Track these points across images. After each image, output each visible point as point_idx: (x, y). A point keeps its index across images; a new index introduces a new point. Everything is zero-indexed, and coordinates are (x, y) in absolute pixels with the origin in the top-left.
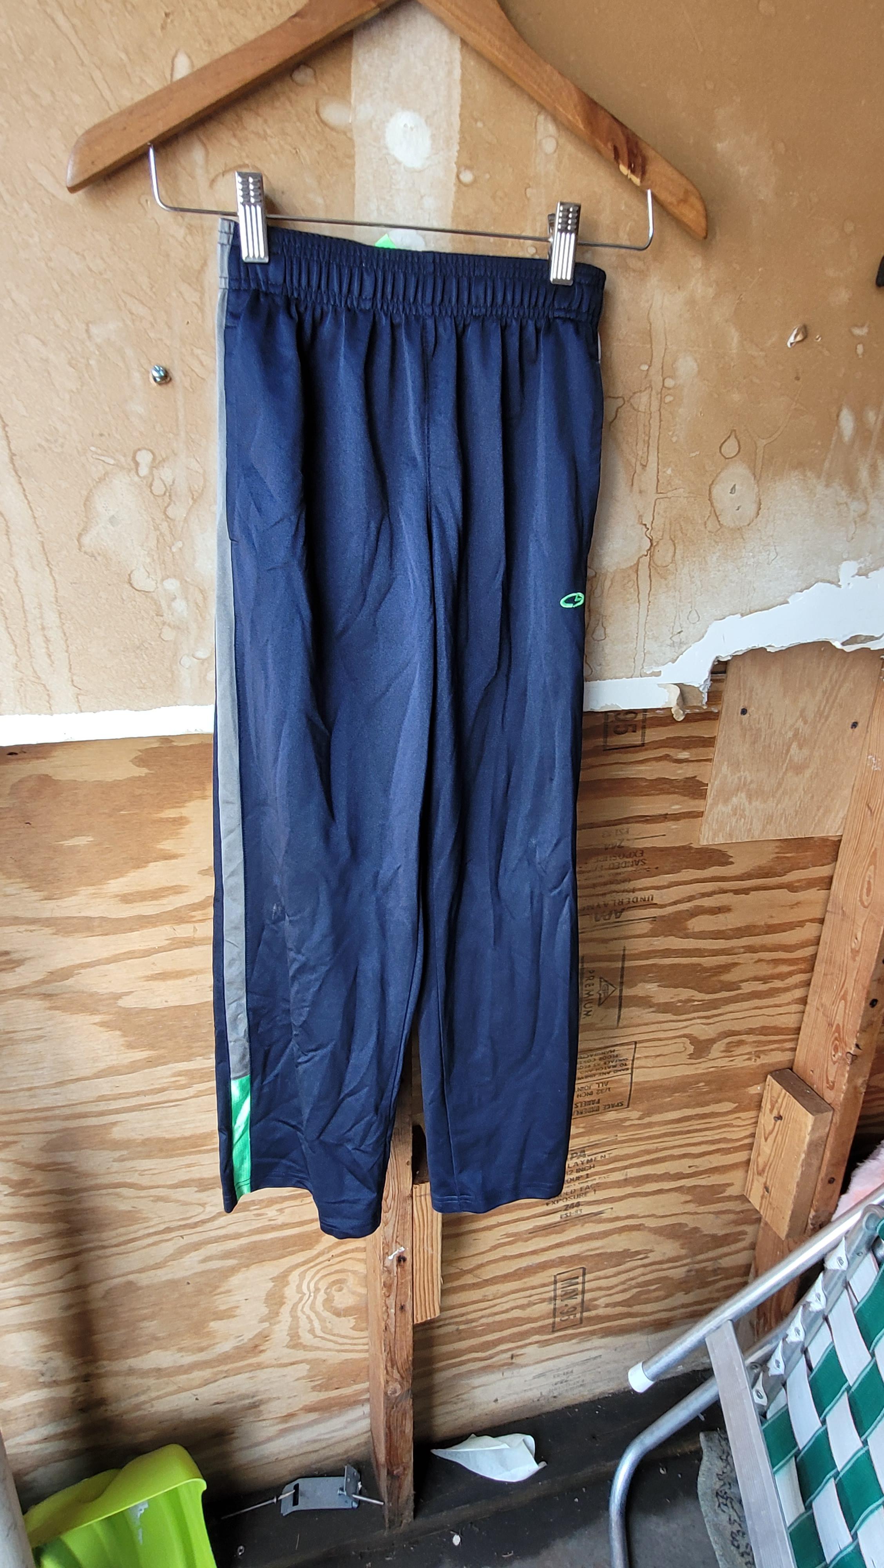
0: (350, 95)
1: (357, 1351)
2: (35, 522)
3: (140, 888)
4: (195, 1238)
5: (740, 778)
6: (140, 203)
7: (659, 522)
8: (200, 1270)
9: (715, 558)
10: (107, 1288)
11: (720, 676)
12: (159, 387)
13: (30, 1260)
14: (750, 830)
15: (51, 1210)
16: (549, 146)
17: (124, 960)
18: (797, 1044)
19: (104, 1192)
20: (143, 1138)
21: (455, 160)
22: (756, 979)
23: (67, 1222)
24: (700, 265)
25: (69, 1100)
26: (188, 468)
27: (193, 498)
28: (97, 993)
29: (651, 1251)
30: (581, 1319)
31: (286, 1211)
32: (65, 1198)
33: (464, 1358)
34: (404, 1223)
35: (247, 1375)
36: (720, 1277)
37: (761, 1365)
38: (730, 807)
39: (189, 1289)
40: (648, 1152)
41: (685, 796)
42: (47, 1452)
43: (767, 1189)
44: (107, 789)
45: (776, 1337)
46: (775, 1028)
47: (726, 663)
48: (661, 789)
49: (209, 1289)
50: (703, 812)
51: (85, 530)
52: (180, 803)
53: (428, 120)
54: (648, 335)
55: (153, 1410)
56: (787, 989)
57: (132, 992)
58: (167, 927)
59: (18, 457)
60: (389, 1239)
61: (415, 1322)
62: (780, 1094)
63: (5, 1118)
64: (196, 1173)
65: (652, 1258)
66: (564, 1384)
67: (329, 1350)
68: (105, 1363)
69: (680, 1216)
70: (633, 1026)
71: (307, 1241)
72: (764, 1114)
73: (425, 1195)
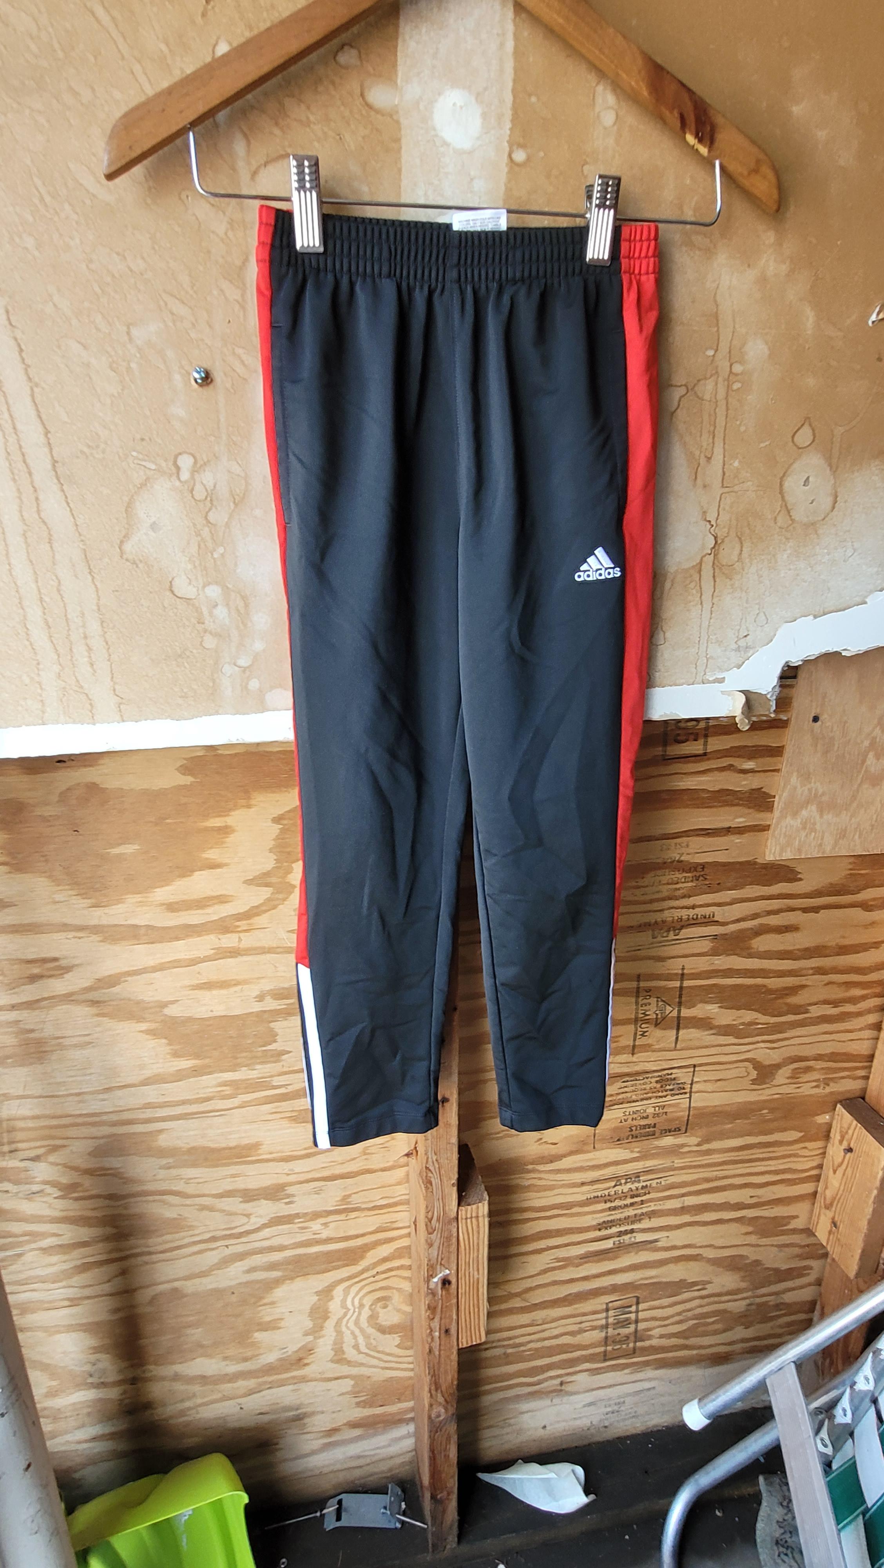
0: (396, 75)
1: (402, 1370)
2: (77, 529)
3: (185, 897)
4: (240, 1249)
5: (810, 790)
6: (180, 199)
7: (724, 517)
8: (245, 1280)
9: (785, 556)
10: (153, 1293)
11: (789, 682)
12: (201, 389)
13: (79, 1263)
14: (821, 845)
15: (99, 1214)
16: (608, 118)
17: (169, 968)
18: (870, 1073)
19: (151, 1198)
20: (189, 1146)
21: (507, 138)
22: (826, 1002)
23: (116, 1227)
24: (772, 240)
25: (116, 1106)
26: (229, 472)
27: (234, 502)
28: (143, 1001)
29: (710, 1282)
30: (634, 1349)
31: (332, 1225)
32: (112, 1203)
33: (511, 1382)
34: (449, 1246)
35: (291, 1387)
36: (783, 1312)
37: (826, 1411)
38: (799, 821)
39: (234, 1298)
40: (707, 1180)
41: (749, 808)
42: (96, 1451)
43: (834, 1224)
44: (153, 797)
45: (843, 1383)
46: (845, 1054)
47: (796, 668)
48: (724, 801)
49: (253, 1300)
50: (769, 826)
51: (127, 536)
52: (224, 812)
53: (478, 96)
54: (715, 318)
55: (198, 1416)
56: (859, 1014)
57: (178, 1001)
58: (212, 937)
59: (60, 464)
60: (434, 1261)
61: (460, 1346)
62: (850, 1125)
63: (54, 1122)
64: (241, 1184)
65: (710, 1289)
66: (616, 1414)
67: (375, 1367)
68: (152, 1367)
69: (740, 1248)
70: (692, 1049)
71: (351, 1256)
72: (833, 1145)
73: (471, 1218)
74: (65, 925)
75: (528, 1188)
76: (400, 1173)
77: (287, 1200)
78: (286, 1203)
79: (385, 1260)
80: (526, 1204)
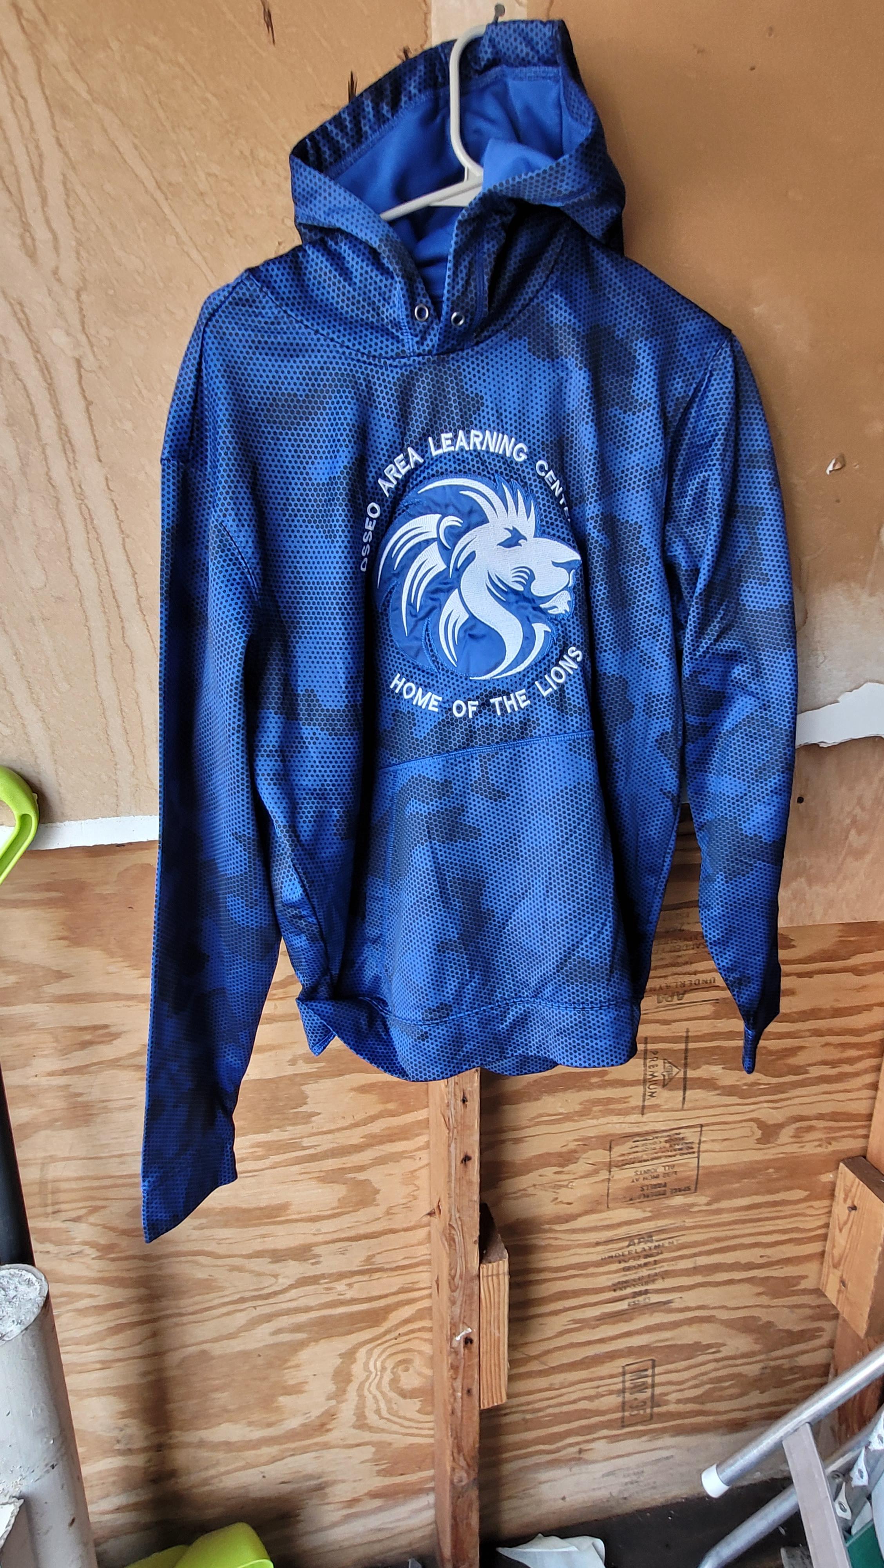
1: (422, 1436)
4: (268, 1310)
5: (798, 864)
8: (271, 1343)
10: (182, 1356)
13: (112, 1324)
14: (811, 914)
15: (134, 1275)
18: (869, 1131)
19: (184, 1259)
20: (221, 1207)
22: (824, 1063)
23: (149, 1288)
29: (724, 1345)
30: (651, 1415)
31: (356, 1286)
32: (146, 1264)
33: (530, 1450)
34: (471, 1304)
35: (314, 1454)
36: (797, 1376)
37: (844, 1475)
38: (790, 892)
39: (260, 1361)
40: (718, 1240)
42: (118, 1523)
43: (843, 1283)
45: (858, 1445)
46: (845, 1113)
49: (278, 1363)
55: (221, 1485)
56: (857, 1074)
60: (456, 1319)
61: (482, 1407)
62: (853, 1182)
63: (96, 1183)
64: (270, 1244)
65: (725, 1352)
66: (635, 1484)
67: (396, 1433)
68: (177, 1433)
69: (753, 1309)
70: (698, 1109)
71: (374, 1318)
72: (838, 1203)
73: (492, 1275)
74: (117, 994)
75: (545, 1248)
76: (422, 1233)
77: (313, 1261)
78: (313, 1264)
79: (407, 1321)
80: (542, 1265)
